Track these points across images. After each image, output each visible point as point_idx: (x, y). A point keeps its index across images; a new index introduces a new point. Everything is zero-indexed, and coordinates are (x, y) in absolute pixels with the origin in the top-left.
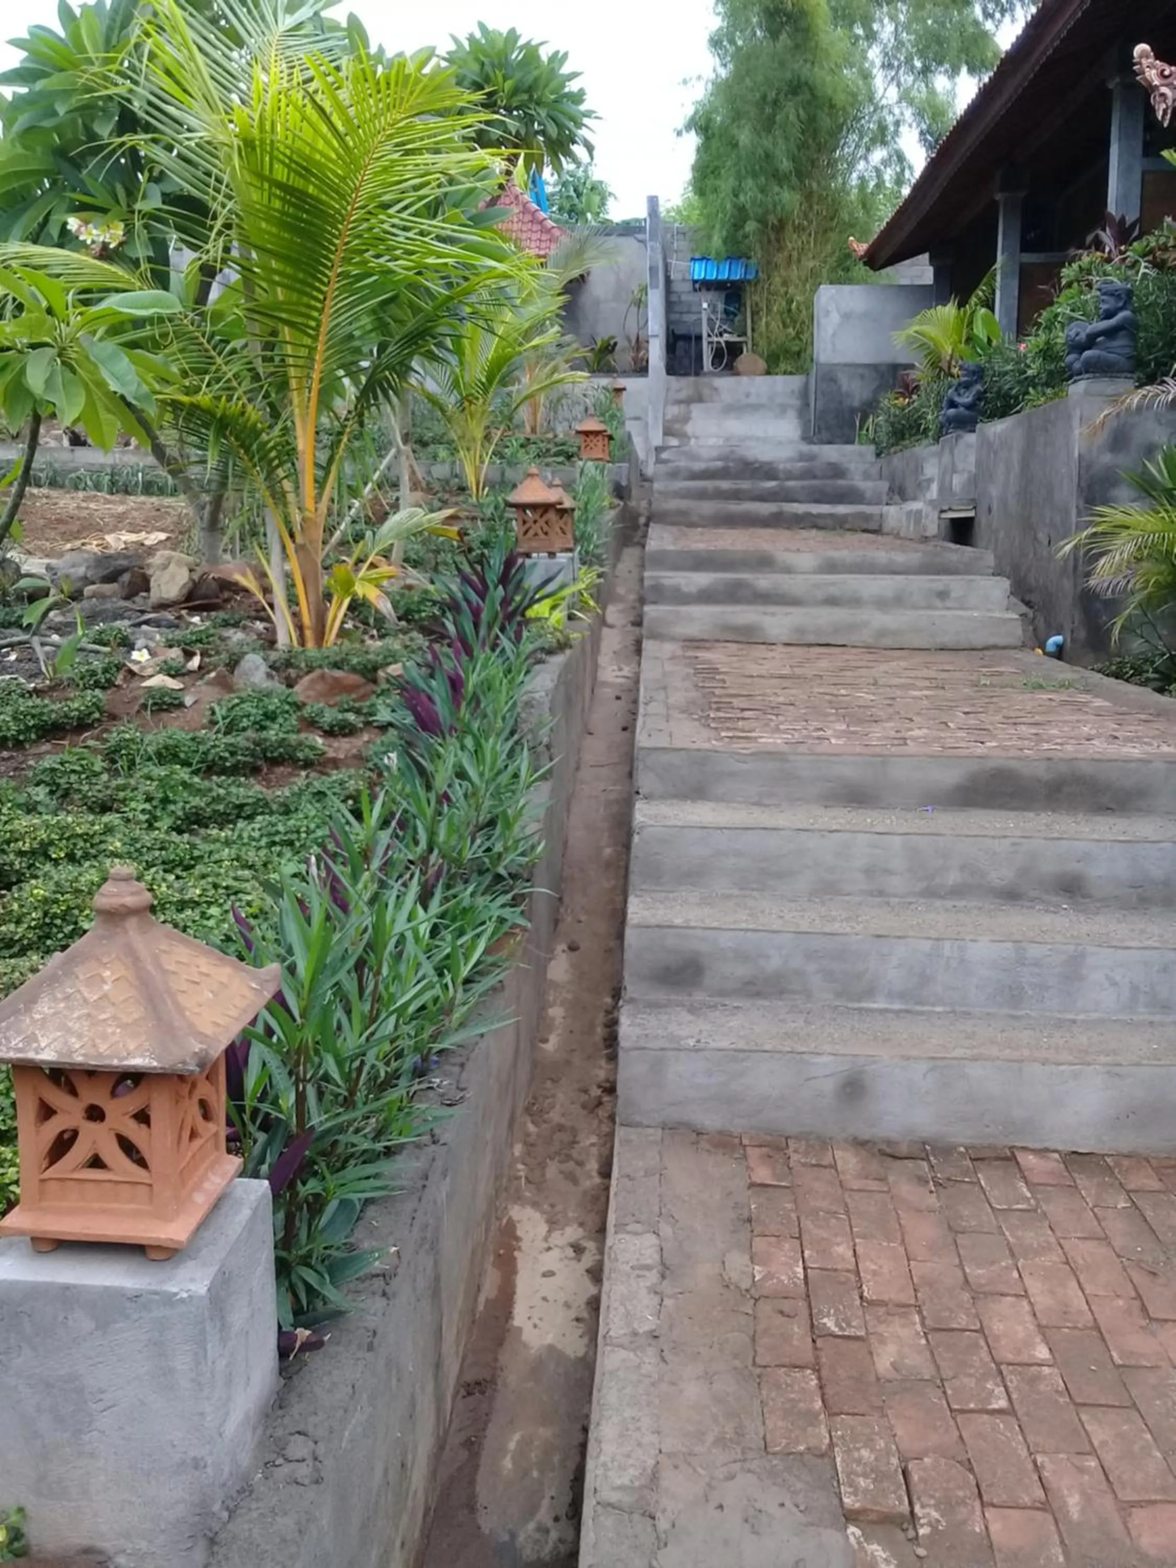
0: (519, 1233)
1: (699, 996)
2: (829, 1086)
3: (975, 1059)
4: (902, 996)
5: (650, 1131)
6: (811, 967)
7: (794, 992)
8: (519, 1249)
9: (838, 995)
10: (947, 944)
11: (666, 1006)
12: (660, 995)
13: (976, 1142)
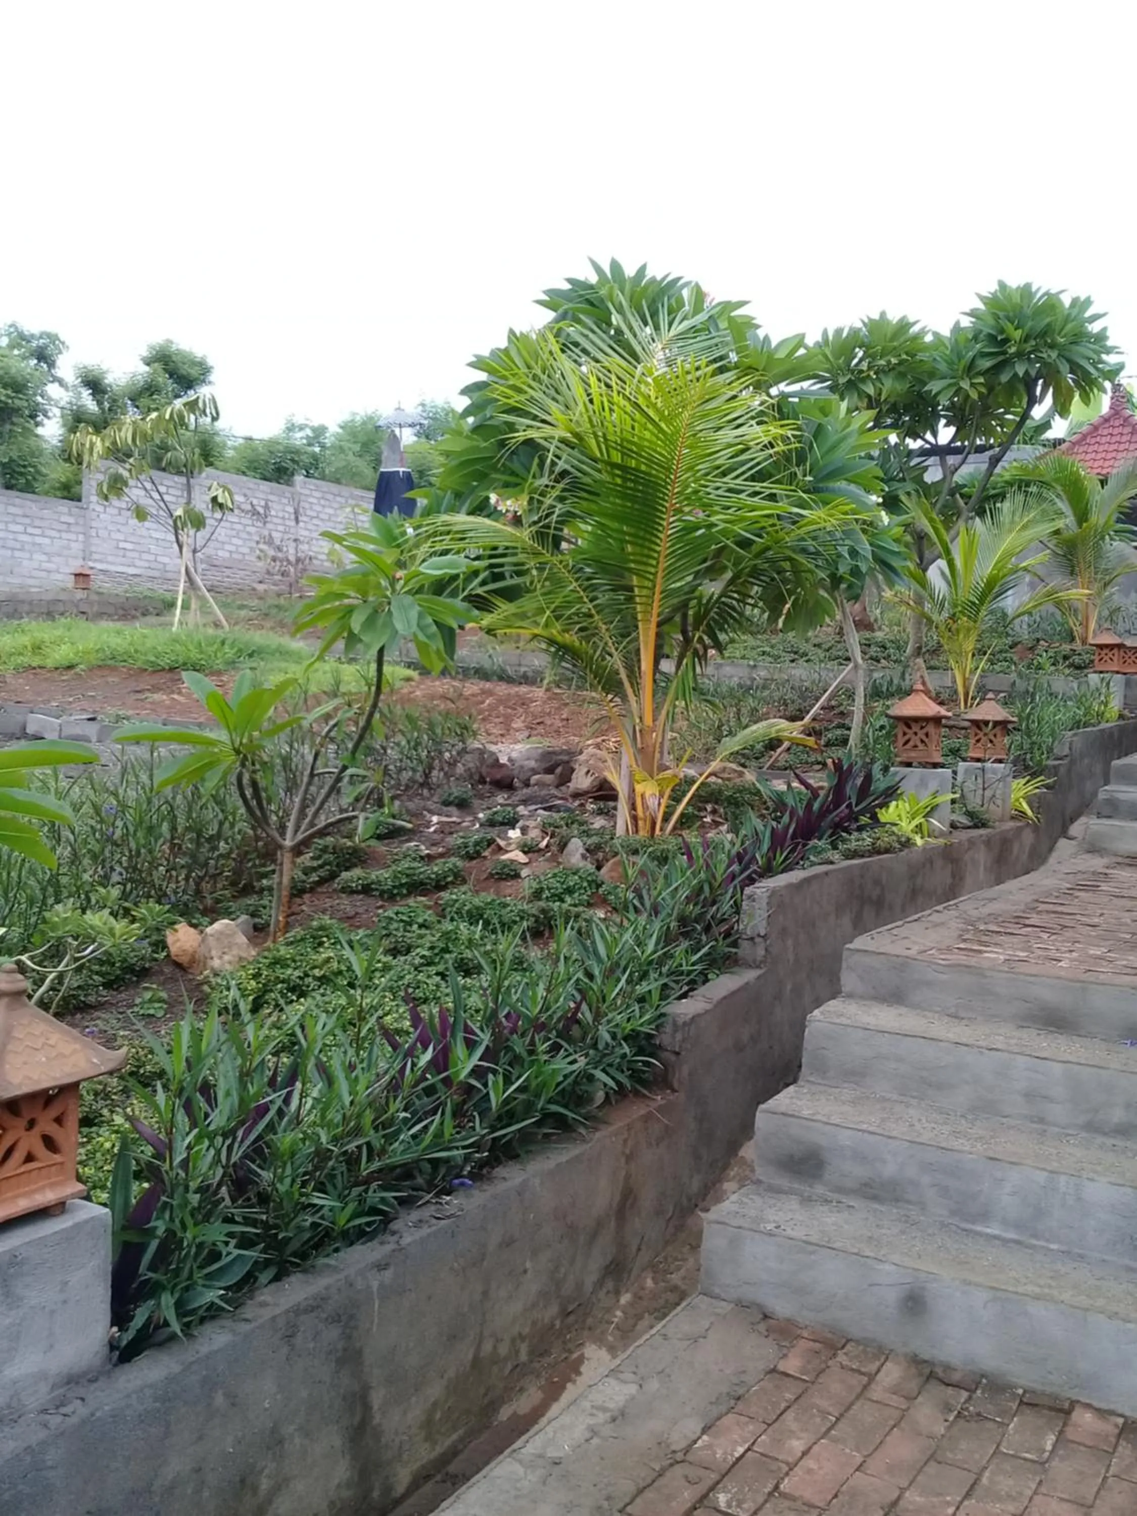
0: (583, 1369)
1: (819, 1189)
2: (892, 1296)
3: (1037, 1298)
4: (1018, 1226)
5: (724, 1304)
6: (926, 1180)
7: (909, 1202)
8: (574, 1382)
9: (953, 1213)
10: (1063, 1179)
11: (786, 1193)
12: (784, 1182)
13: (1038, 1387)
